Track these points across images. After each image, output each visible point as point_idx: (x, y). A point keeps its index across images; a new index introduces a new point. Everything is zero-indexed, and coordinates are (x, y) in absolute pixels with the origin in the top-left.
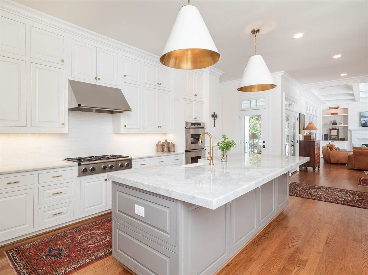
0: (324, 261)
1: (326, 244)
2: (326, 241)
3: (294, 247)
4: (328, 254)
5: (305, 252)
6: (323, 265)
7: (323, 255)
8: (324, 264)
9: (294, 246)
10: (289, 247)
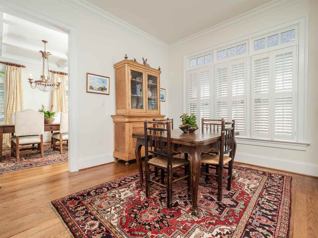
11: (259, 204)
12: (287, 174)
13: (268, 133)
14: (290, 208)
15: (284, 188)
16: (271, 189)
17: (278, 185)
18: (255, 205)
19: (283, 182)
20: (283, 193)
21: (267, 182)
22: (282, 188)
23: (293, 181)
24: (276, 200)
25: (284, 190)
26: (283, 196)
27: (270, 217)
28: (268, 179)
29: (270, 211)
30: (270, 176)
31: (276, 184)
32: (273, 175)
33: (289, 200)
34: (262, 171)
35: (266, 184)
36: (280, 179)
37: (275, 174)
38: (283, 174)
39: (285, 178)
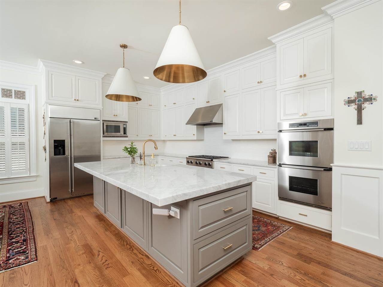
0: (65, 261)
1: (76, 279)
2: (78, 284)
3: (97, 254)
4: (67, 270)
5: (85, 257)
6: (64, 258)
7: (70, 265)
8: (64, 260)
9: (99, 255)
10: (99, 252)
11: (10, 222)
12: (23, 201)
13: (5, 172)
14: (31, 216)
15: (24, 209)
16: (15, 213)
17: (20, 209)
18: (9, 224)
19: (22, 207)
20: (25, 211)
21: (10, 210)
22: (23, 209)
23: (29, 204)
24: (21, 216)
25: (24, 210)
26: (25, 213)
27: (21, 223)
28: (9, 208)
29: (20, 221)
30: (11, 207)
31: (18, 209)
32: (13, 205)
33: (29, 213)
34: (2, 206)
35: (10, 212)
36: (20, 205)
37: (14, 204)
38: (20, 202)
39: (23, 203)
